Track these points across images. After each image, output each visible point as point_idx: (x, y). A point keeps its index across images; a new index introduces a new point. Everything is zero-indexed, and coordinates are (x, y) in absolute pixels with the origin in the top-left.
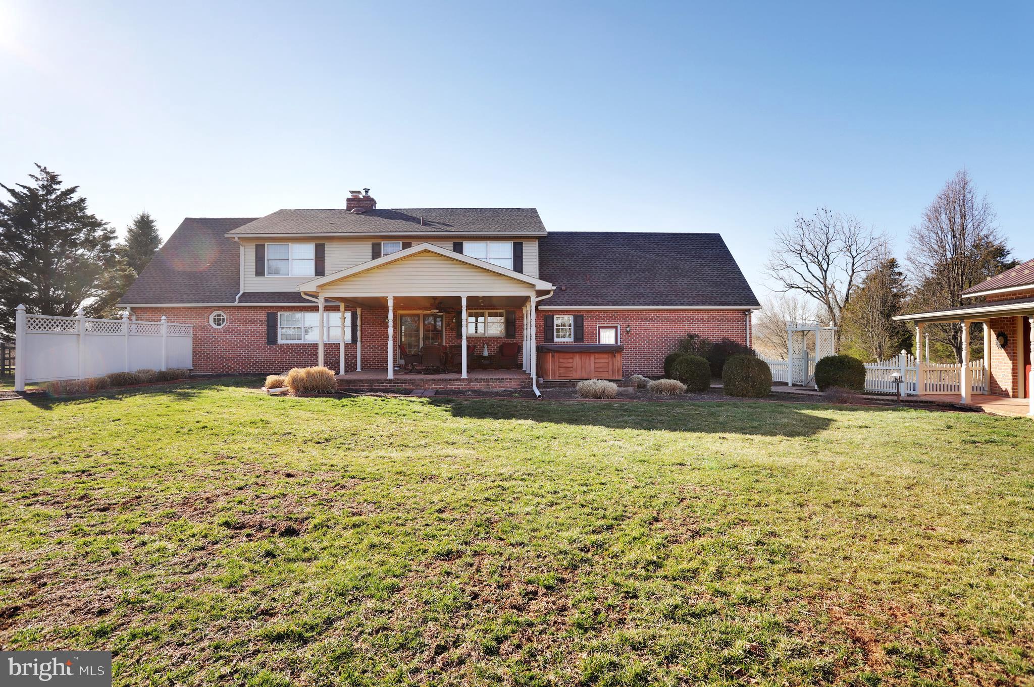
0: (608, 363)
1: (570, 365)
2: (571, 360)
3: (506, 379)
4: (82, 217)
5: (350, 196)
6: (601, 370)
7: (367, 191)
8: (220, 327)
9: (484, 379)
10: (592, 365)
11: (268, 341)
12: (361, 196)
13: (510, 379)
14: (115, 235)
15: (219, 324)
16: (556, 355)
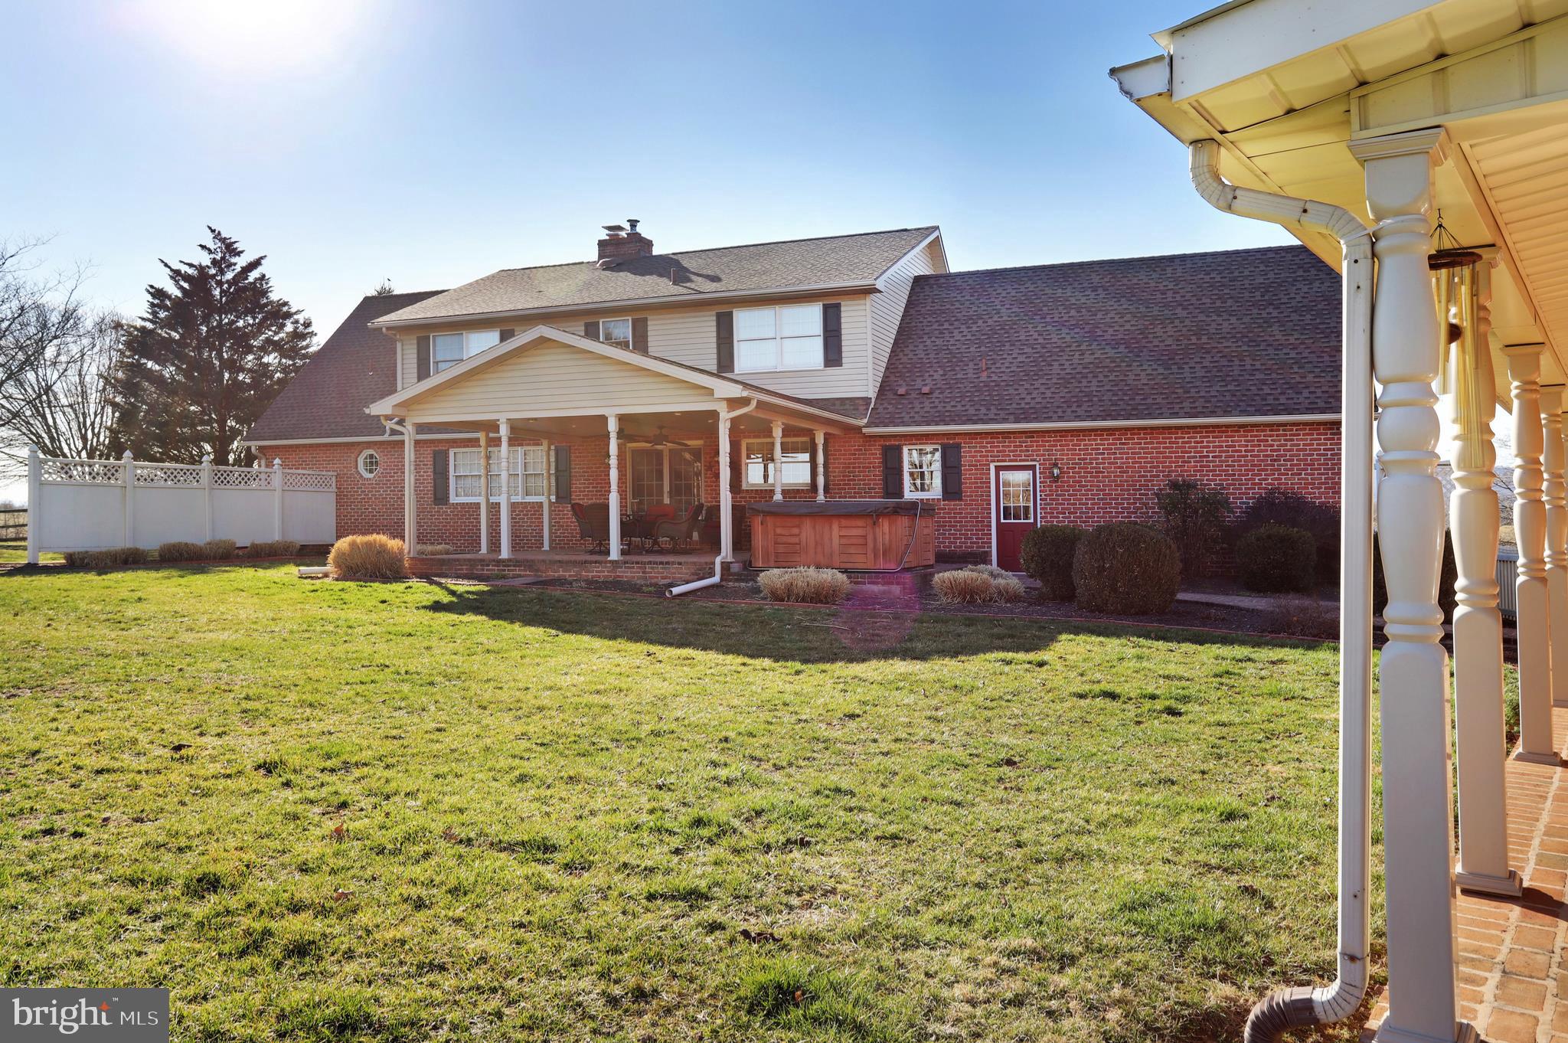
0: (865, 537)
1: (796, 540)
2: (796, 531)
3: (673, 563)
4: (266, 305)
5: (604, 235)
6: (852, 550)
7: (633, 223)
8: (371, 476)
9: (637, 563)
10: (836, 541)
11: (435, 499)
12: (623, 234)
13: (680, 564)
14: (310, 330)
15: (371, 471)
16: (770, 521)
